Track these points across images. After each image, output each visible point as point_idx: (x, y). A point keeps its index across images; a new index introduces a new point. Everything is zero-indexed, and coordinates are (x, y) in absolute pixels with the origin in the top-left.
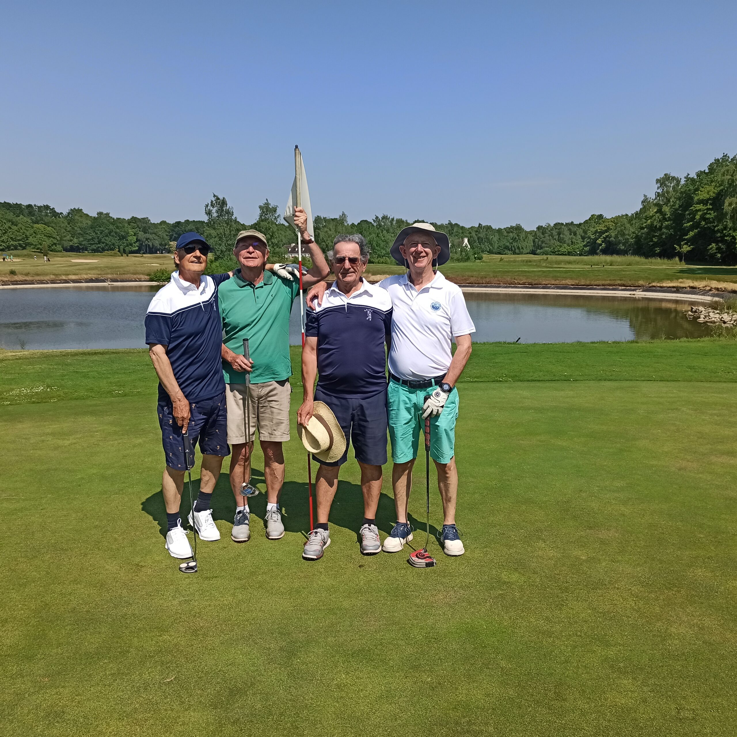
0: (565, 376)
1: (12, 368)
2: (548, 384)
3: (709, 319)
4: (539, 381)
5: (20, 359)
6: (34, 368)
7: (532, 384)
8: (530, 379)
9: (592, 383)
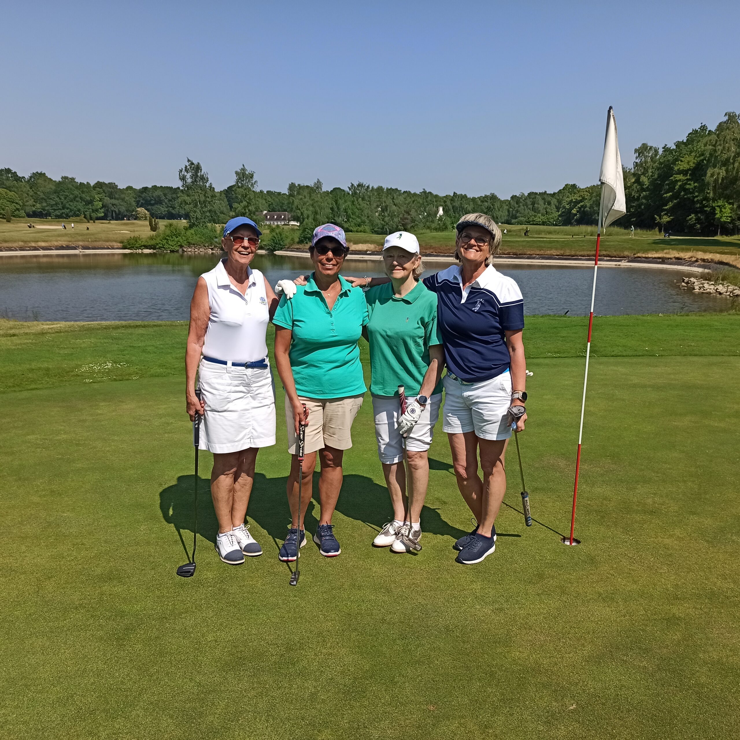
0: (647, 351)
1: (61, 343)
2: (635, 360)
3: (704, 290)
4: (624, 356)
5: (61, 332)
6: (84, 342)
7: (619, 359)
8: (613, 354)
9: (679, 358)
